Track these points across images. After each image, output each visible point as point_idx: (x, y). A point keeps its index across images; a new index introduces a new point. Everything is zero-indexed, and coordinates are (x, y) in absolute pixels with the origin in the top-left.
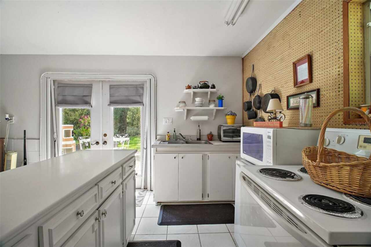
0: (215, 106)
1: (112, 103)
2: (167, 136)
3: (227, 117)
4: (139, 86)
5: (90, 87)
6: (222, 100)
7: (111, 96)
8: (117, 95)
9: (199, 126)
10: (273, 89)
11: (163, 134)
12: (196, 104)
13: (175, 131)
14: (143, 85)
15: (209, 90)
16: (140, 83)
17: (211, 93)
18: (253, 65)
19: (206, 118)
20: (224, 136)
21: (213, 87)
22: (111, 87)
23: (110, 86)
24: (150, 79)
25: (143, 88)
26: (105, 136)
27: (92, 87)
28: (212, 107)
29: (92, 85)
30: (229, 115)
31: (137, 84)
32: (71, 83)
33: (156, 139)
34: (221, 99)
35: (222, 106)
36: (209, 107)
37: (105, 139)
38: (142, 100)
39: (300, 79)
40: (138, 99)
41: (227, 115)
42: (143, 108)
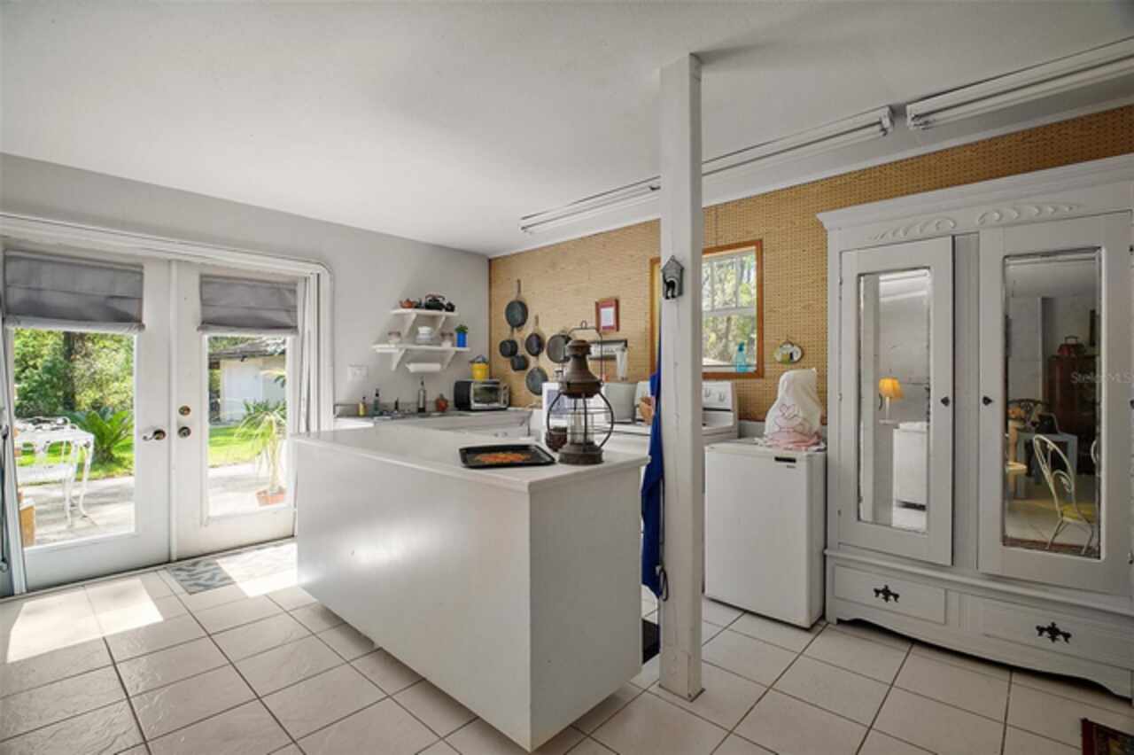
0: (453, 345)
1: (207, 324)
2: (361, 407)
3: (476, 365)
4: (285, 286)
5: (134, 272)
6: (465, 333)
7: (204, 303)
8: (223, 303)
9: (422, 383)
10: (562, 329)
11: (348, 402)
12: (420, 339)
13: (377, 395)
14: (296, 284)
15: (444, 313)
16: (286, 280)
17: (447, 318)
18: (519, 281)
19: (436, 367)
20: (476, 402)
21: (451, 308)
22: (205, 279)
23: (202, 276)
24: (318, 275)
25: (294, 292)
26: (186, 412)
27: (141, 274)
28: (447, 345)
29: (142, 267)
30: (479, 362)
31: (280, 279)
32: (62, 252)
33: (334, 412)
34: (462, 331)
35: (464, 345)
36: (440, 345)
37: (186, 420)
38: (296, 321)
39: (604, 323)
40: (283, 318)
41: (472, 362)
42: (294, 340)
